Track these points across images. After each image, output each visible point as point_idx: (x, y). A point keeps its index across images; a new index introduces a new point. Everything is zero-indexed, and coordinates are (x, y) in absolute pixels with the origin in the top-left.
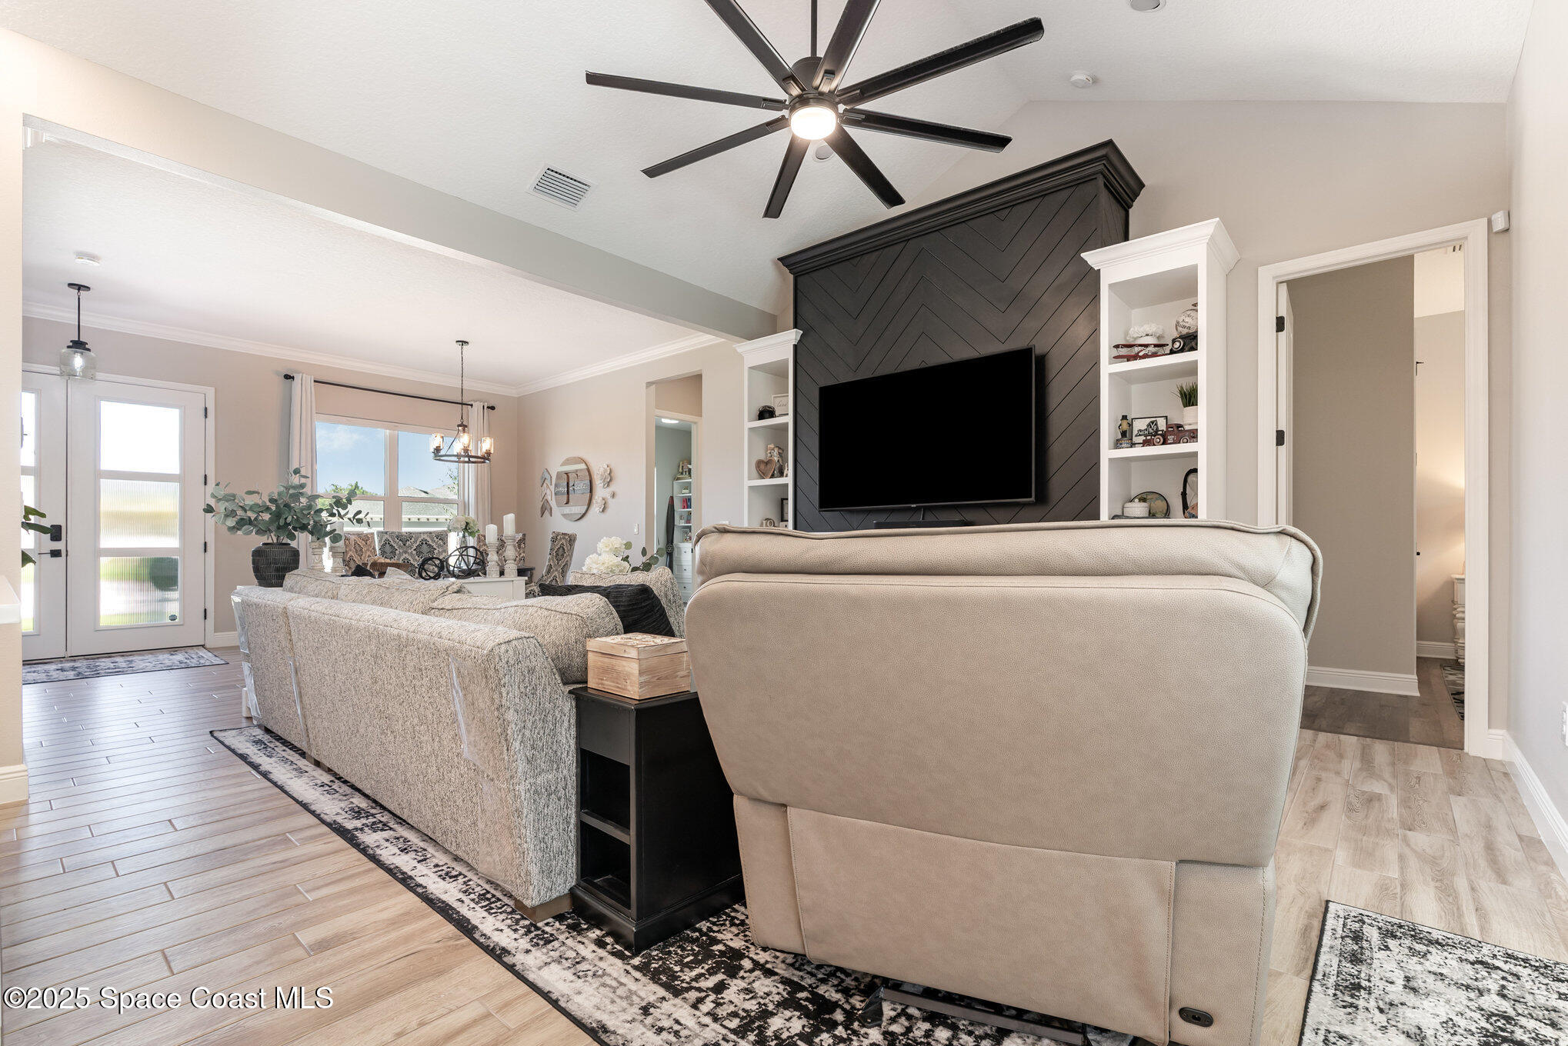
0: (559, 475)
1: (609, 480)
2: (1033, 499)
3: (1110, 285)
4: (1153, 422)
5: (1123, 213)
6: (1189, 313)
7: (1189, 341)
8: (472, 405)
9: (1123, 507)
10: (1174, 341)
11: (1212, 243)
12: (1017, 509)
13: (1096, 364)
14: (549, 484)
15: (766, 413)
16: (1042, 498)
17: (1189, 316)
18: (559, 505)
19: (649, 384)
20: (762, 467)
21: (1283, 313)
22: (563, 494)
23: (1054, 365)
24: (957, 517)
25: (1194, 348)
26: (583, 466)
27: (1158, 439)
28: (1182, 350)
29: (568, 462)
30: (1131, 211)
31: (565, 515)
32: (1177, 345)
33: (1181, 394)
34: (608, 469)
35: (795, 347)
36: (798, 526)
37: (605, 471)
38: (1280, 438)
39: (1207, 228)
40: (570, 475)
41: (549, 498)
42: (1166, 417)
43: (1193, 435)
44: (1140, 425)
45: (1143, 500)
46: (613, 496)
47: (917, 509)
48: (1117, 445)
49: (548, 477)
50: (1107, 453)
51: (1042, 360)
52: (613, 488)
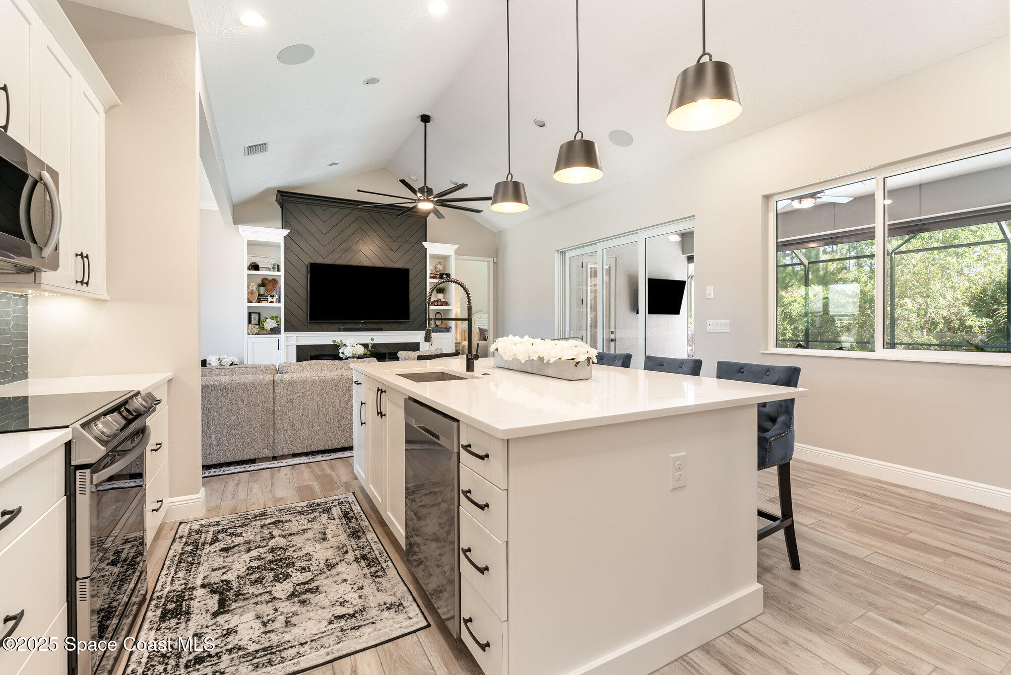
3: (430, 254)
6: (439, 265)
10: (442, 274)
13: (426, 278)
15: (254, 267)
20: (250, 295)
23: (411, 275)
32: (444, 276)
35: (284, 237)
39: (456, 247)
43: (446, 303)
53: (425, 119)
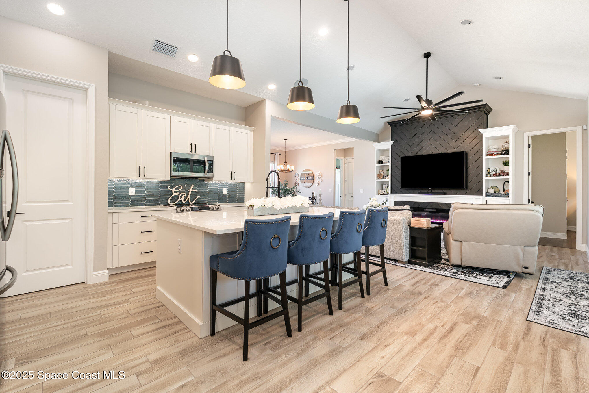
0: (302, 174)
1: (320, 176)
2: (465, 188)
3: (486, 138)
4: (495, 169)
5: (487, 116)
6: (506, 143)
7: (507, 152)
8: (276, 154)
9: (487, 190)
10: (502, 151)
11: (513, 130)
12: (459, 190)
13: (482, 156)
14: (298, 177)
15: (381, 162)
16: (467, 188)
17: (506, 144)
18: (302, 183)
19: (334, 150)
20: (379, 176)
21: (530, 143)
22: (304, 180)
23: (469, 156)
24: (442, 191)
25: (508, 154)
26: (311, 172)
27: (498, 174)
28: (504, 154)
29: (305, 170)
30: (489, 115)
31: (304, 186)
32: (503, 153)
33: (503, 163)
34: (320, 173)
35: (391, 145)
36: (392, 192)
37: (319, 174)
38: (529, 174)
39: (512, 127)
40: (306, 174)
41: (298, 181)
42: (499, 168)
43: (508, 174)
44: (492, 170)
45: (493, 188)
46: (322, 181)
47: (431, 189)
48: (487, 176)
49: (297, 174)
50: (485, 178)
51: (467, 154)
52: (322, 178)
53: (427, 55)
